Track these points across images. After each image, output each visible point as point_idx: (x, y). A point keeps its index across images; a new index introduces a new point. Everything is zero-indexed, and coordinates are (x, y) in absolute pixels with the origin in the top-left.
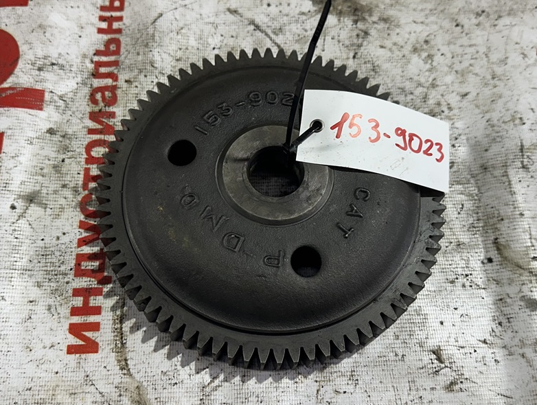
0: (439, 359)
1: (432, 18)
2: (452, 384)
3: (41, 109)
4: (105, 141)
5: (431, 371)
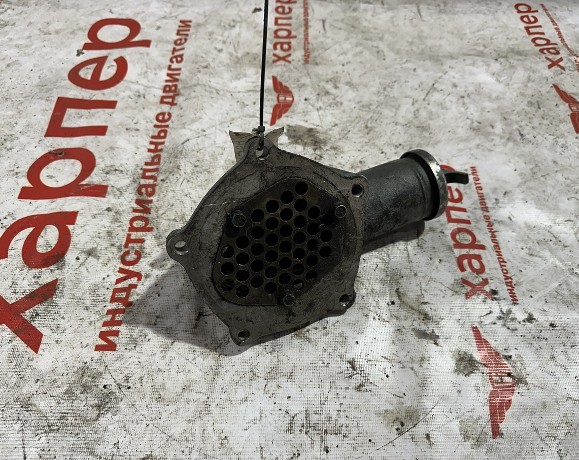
0: (353, 368)
1: (367, 148)
2: (361, 386)
3: (104, 197)
4: (143, 217)
5: (346, 376)
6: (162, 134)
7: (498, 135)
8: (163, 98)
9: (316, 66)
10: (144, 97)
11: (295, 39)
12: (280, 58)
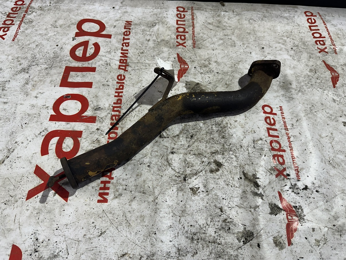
6: (121, 87)
7: (293, 89)
8: (120, 66)
9: (199, 50)
10: (110, 65)
11: (187, 34)
12: (180, 44)
